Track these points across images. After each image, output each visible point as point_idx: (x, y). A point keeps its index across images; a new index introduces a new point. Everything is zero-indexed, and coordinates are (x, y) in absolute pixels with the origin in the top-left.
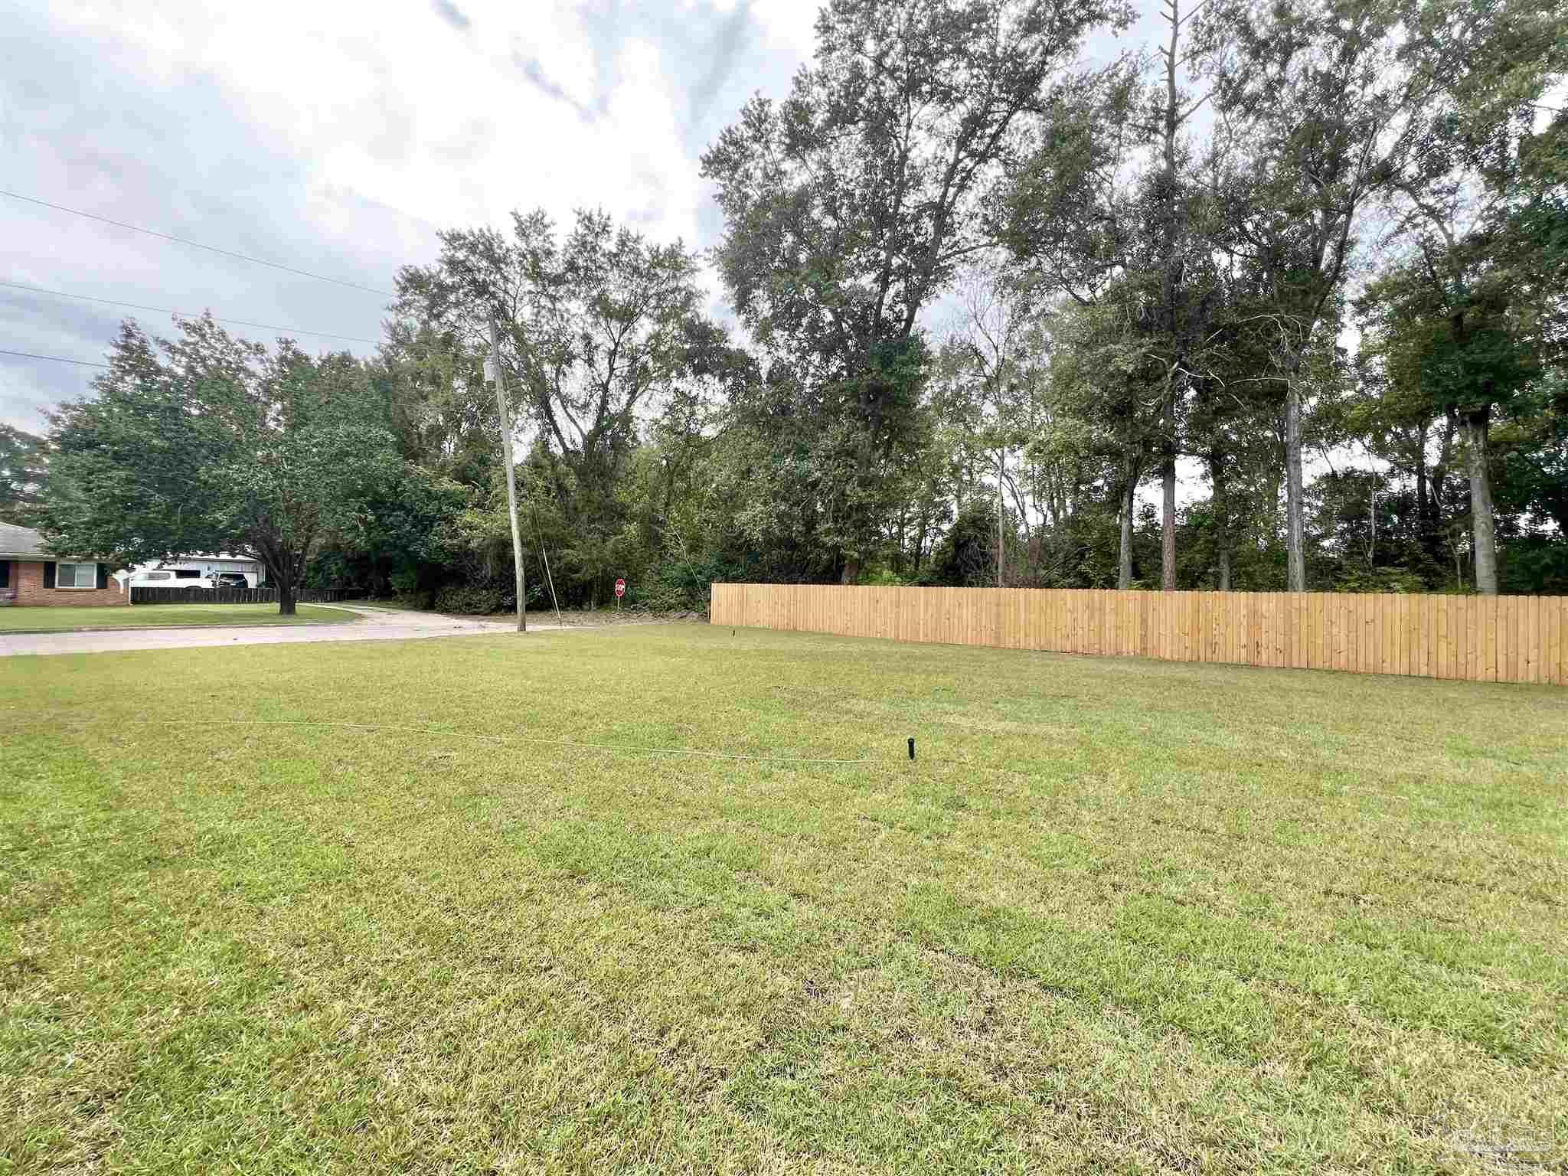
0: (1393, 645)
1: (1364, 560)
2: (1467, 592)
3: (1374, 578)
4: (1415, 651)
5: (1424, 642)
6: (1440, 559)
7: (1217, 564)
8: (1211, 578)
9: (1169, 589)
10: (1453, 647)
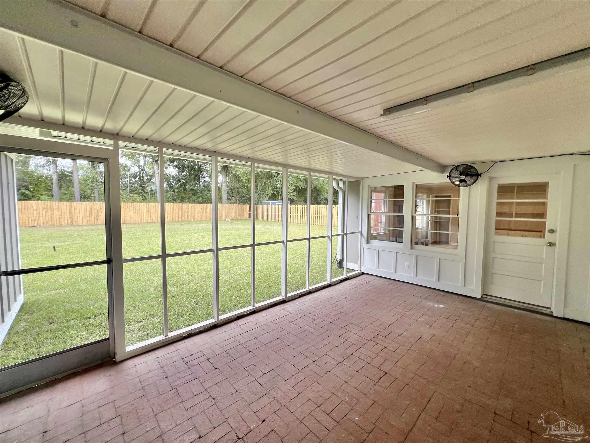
0: (144, 215)
1: (127, 192)
2: (155, 202)
3: (130, 197)
4: (148, 217)
5: (150, 214)
6: (145, 193)
7: (94, 193)
8: (93, 198)
9: (78, 201)
10: (155, 215)
